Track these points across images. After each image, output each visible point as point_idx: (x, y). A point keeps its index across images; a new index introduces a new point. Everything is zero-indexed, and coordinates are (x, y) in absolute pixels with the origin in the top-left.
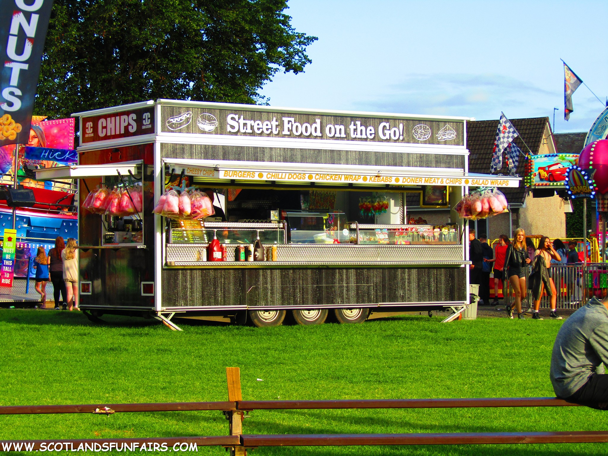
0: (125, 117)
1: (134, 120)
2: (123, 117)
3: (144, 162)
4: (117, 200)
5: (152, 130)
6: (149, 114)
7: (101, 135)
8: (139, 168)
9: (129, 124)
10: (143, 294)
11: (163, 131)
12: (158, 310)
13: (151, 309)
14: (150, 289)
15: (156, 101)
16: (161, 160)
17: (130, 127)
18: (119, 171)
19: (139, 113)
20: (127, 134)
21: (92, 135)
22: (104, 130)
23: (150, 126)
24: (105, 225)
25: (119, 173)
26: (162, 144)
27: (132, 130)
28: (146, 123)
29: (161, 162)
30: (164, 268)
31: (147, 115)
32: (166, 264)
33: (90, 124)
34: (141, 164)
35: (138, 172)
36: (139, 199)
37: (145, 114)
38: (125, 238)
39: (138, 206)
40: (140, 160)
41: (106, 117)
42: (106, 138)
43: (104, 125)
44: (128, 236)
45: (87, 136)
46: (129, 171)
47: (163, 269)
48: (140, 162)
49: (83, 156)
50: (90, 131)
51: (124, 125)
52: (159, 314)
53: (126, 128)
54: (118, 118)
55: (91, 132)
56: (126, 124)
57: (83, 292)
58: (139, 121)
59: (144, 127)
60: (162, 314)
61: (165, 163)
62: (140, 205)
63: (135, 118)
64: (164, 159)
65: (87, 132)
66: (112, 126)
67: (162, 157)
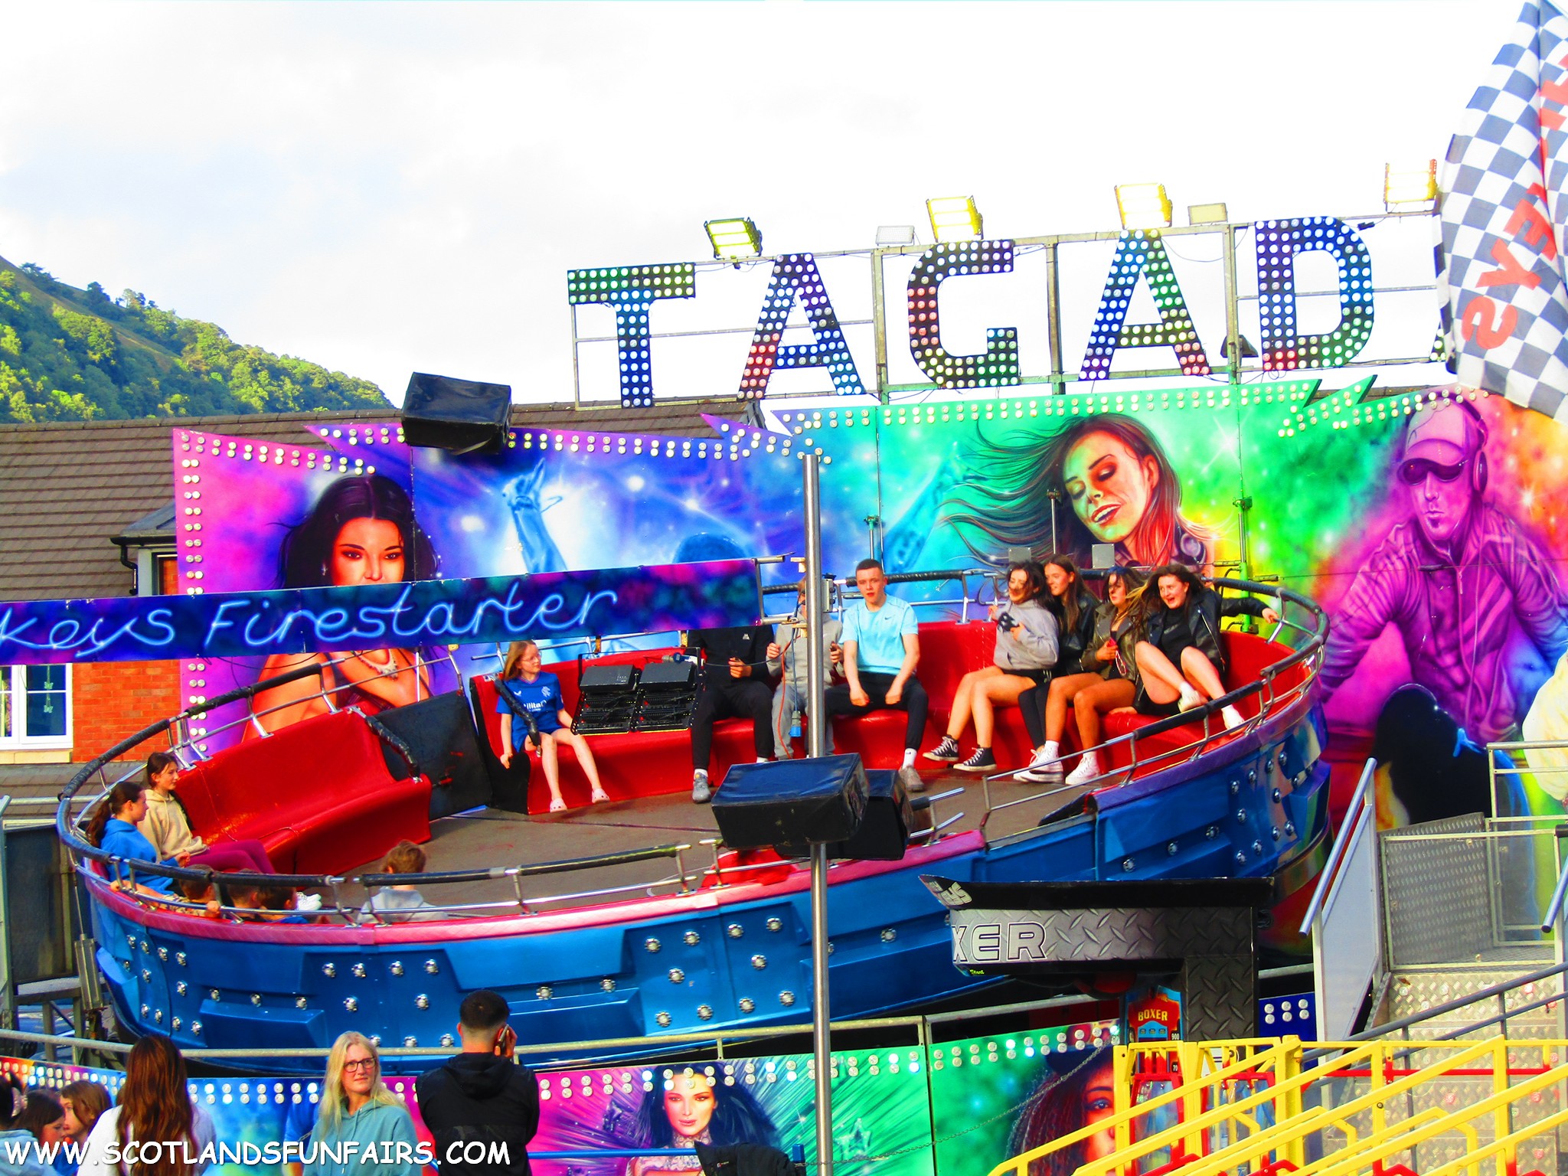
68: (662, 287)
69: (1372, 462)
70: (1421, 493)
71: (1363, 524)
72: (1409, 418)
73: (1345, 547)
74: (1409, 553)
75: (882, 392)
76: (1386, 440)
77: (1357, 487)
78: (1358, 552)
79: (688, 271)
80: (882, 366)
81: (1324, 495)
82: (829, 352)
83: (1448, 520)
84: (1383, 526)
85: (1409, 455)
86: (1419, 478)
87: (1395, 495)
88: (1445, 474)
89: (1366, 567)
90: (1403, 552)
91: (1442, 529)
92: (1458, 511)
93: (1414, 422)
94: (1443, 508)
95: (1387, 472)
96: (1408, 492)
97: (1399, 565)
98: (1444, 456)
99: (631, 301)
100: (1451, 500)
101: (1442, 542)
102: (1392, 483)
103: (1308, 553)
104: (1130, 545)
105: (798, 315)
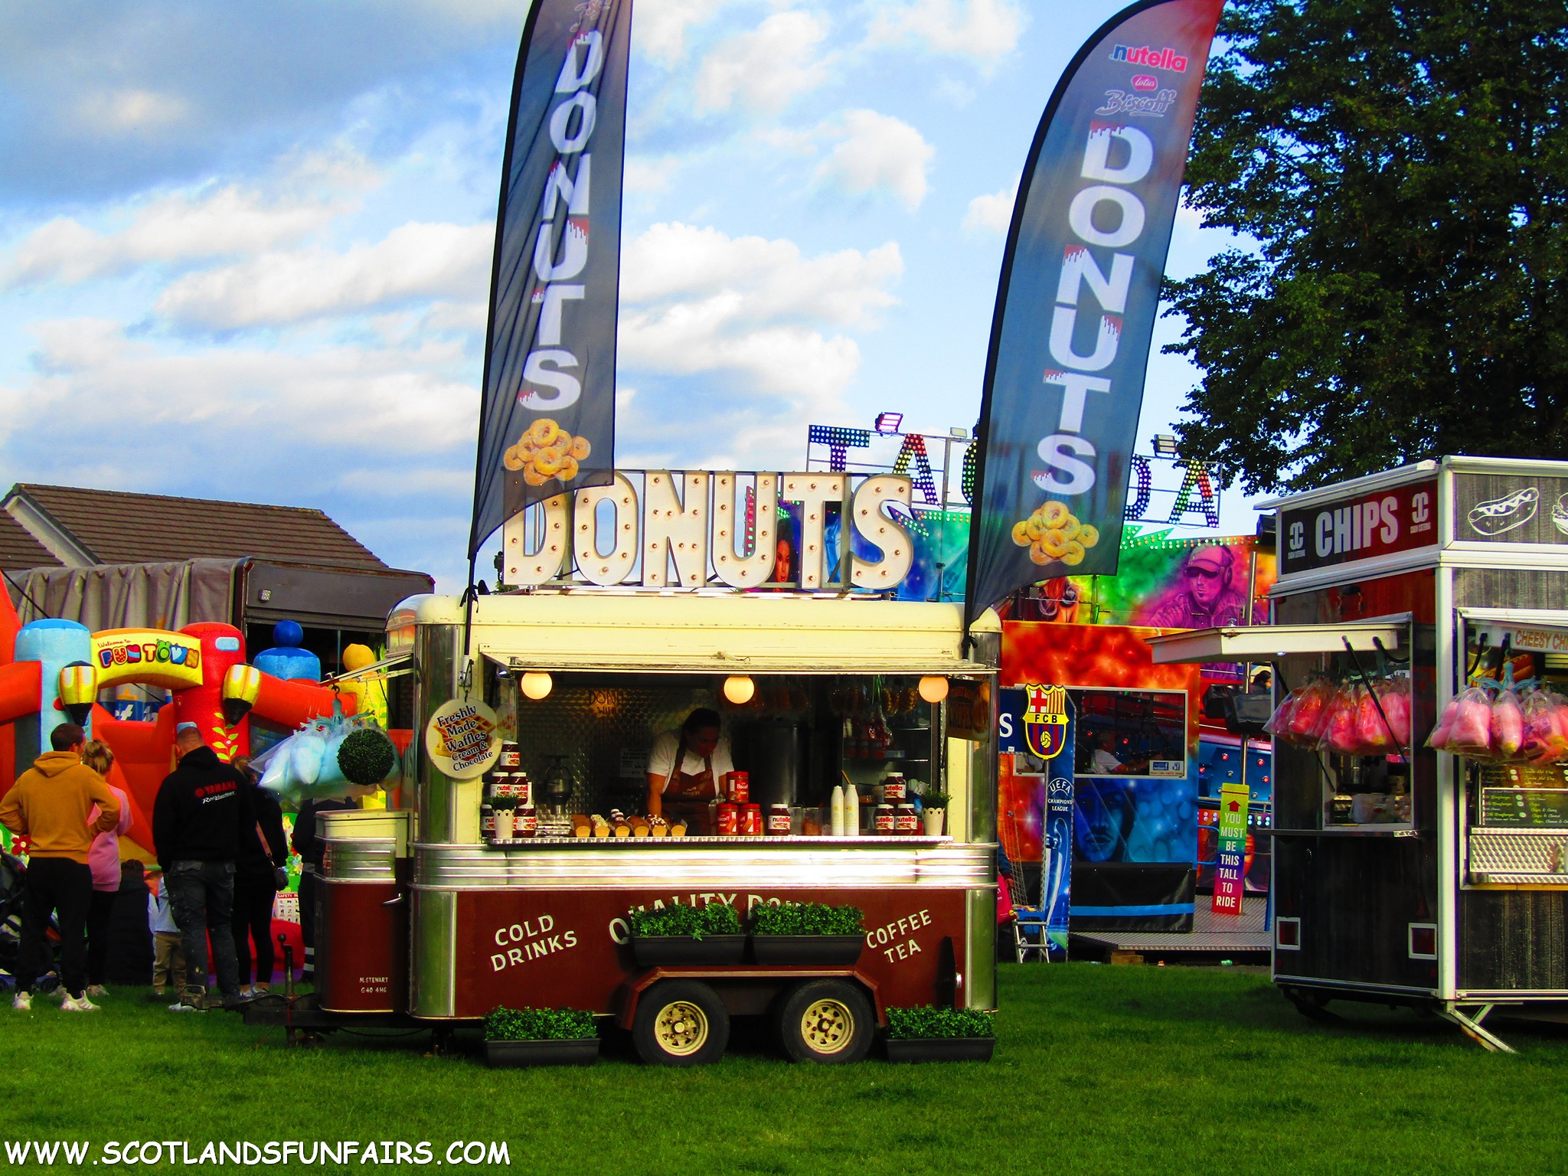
0: (1373, 505)
1: (1393, 513)
2: (1368, 506)
3: (1414, 616)
4: (1345, 714)
5: (1431, 537)
6: (1424, 495)
7: (1322, 552)
8: (1401, 634)
9: (1382, 524)
10: (1412, 955)
11: (1459, 536)
12: (1446, 997)
13: (1429, 994)
14: (1428, 941)
15: (1439, 462)
16: (1455, 611)
17: (1384, 531)
18: (1349, 640)
19: (1404, 493)
20: (1378, 548)
21: (1302, 553)
22: (1328, 540)
23: (1427, 526)
24: (1329, 776)
25: (1348, 645)
26: (1457, 573)
27: (1388, 538)
28: (1420, 517)
29: (1454, 617)
30: (1462, 887)
31: (1420, 499)
32: (1469, 878)
33: (1297, 527)
34: (1408, 623)
35: (1399, 645)
36: (1401, 712)
37: (1417, 497)
38: (1378, 811)
39: (1398, 727)
40: (1405, 614)
41: (1331, 507)
42: (1334, 559)
43: (1328, 528)
44: (1384, 806)
45: (1291, 556)
46: (1376, 641)
47: (1458, 893)
48: (1403, 617)
49: (1283, 607)
50: (1296, 544)
51: (1370, 524)
52: (1450, 1007)
53: (1376, 533)
54: (1357, 508)
55: (1300, 545)
56: (1375, 523)
57: (1282, 942)
58: (1404, 515)
59: (1414, 530)
60: (1458, 1008)
61: (1466, 621)
62: (1403, 725)
63: (1394, 507)
64: (1461, 609)
65: (1293, 547)
66: (1345, 530)
67: (1456, 602)
68: (855, 440)
69: (1169, 566)
70: (1195, 582)
71: (1161, 591)
72: (1192, 549)
73: (1149, 601)
74: (1185, 607)
75: (944, 504)
76: (1179, 557)
77: (1160, 575)
78: (1157, 603)
79: (865, 434)
80: (945, 493)
81: (1140, 577)
82: (926, 483)
83: (1208, 595)
84: (1171, 594)
85: (1191, 564)
86: (1196, 575)
87: (1181, 582)
88: (1208, 575)
89: (1161, 611)
90: (1182, 606)
91: (1205, 598)
92: (1214, 592)
93: (1195, 551)
94: (1206, 589)
95: (1177, 571)
96: (1188, 581)
97: (1179, 611)
98: (1211, 568)
99: (840, 445)
100: (1210, 586)
101: (1204, 604)
102: (1180, 576)
103: (1129, 602)
104: (1046, 589)
105: (913, 462)
